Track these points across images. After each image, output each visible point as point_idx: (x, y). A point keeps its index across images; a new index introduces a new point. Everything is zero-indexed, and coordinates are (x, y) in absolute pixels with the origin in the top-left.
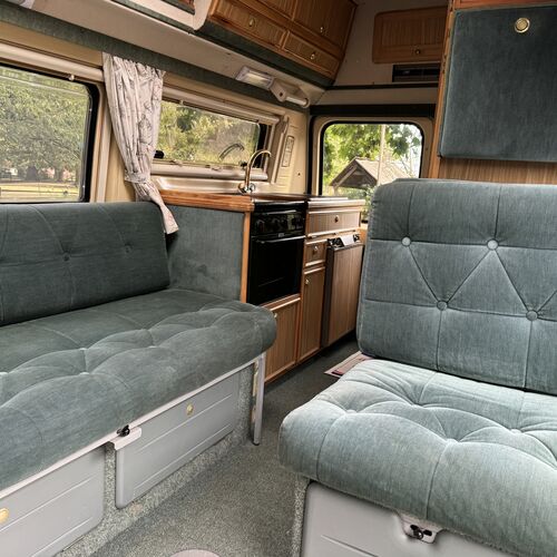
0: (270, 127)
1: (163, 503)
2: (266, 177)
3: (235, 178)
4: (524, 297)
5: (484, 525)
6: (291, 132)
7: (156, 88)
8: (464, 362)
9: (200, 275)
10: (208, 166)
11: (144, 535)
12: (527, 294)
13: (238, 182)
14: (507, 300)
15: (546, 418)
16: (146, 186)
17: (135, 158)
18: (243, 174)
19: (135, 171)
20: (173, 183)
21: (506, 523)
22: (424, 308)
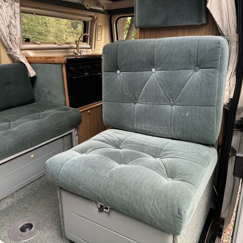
0: (88, 22)
1: (25, 197)
2: (89, 46)
3: (72, 48)
4: (167, 95)
5: (120, 205)
6: (100, 24)
7: (16, 8)
8: (145, 127)
9: (48, 95)
10: (55, 44)
11: (11, 211)
12: (169, 93)
13: (73, 50)
14: (160, 97)
15: (172, 152)
16: (17, 55)
17: (9, 43)
18: (75, 46)
19: (11, 49)
20: (37, 53)
21: (128, 205)
22: (127, 104)
